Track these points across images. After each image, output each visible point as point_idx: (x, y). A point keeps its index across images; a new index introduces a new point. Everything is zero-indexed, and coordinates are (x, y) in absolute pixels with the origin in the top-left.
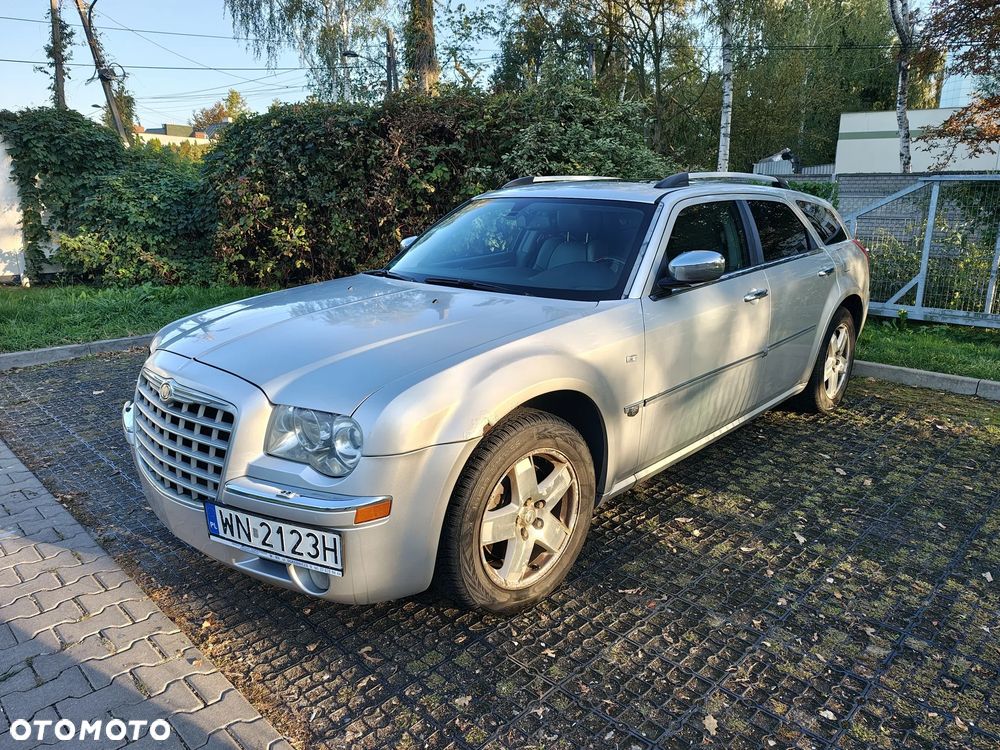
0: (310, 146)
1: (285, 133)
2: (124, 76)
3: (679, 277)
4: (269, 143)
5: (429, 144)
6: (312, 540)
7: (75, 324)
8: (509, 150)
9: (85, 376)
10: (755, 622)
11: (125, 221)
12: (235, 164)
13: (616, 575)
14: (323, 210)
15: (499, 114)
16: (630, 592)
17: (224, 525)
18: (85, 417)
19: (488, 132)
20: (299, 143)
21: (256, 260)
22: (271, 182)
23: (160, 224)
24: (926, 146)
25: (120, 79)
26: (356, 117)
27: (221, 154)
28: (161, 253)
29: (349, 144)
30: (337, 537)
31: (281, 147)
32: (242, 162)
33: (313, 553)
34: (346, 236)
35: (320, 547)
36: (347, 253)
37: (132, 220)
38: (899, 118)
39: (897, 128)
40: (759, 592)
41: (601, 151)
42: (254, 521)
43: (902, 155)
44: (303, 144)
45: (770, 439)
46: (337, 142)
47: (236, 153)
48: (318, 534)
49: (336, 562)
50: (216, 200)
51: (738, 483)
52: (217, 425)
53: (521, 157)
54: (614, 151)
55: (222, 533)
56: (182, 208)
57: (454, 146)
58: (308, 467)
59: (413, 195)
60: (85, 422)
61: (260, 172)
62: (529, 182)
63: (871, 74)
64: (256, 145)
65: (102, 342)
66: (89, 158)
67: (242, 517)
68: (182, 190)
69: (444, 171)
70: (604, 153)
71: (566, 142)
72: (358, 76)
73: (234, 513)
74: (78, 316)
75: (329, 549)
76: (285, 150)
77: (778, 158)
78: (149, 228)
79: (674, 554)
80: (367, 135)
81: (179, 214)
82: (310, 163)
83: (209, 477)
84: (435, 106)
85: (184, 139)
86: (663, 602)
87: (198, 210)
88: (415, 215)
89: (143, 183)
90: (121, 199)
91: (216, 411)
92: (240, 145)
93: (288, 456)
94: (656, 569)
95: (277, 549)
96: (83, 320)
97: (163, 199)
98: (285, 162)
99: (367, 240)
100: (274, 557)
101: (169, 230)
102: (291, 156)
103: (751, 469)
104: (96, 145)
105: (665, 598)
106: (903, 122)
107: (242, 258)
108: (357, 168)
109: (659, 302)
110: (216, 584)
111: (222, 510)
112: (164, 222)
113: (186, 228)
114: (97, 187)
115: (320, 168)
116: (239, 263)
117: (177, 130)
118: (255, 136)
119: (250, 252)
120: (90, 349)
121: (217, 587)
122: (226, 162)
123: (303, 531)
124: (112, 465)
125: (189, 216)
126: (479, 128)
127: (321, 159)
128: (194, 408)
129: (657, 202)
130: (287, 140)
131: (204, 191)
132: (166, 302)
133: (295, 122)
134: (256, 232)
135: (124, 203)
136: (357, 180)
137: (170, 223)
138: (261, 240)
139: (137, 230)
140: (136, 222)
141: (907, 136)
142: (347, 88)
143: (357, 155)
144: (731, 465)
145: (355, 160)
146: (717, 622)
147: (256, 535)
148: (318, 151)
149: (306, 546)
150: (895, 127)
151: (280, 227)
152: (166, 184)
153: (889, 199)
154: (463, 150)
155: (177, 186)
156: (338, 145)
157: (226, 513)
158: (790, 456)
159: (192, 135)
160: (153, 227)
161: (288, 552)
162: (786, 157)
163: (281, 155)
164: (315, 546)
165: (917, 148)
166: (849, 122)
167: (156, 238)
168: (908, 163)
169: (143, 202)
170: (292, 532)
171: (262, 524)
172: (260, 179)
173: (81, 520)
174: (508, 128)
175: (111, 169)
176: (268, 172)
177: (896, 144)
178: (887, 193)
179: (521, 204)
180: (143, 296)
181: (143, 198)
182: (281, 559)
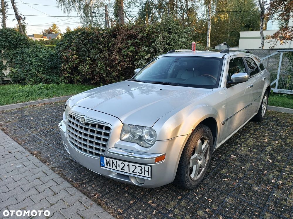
0: (91, 40)
1: (83, 36)
2: (25, 18)
3: (234, 81)
4: (78, 40)
5: (128, 40)
6: (140, 168)
7: (20, 96)
8: (154, 42)
9: (27, 113)
10: (268, 188)
11: (32, 64)
12: (67, 46)
13: (220, 174)
14: (94, 60)
15: (150, 31)
16: (226, 180)
17: (107, 163)
18: (31, 126)
19: (147, 36)
20: (87, 39)
21: (74, 76)
22: (78, 52)
23: (43, 65)
24: (269, 41)
25: (23, 19)
26: (105, 31)
27: (62, 43)
28: (43, 74)
29: (103, 40)
30: (150, 167)
31: (82, 41)
32: (69, 45)
33: (140, 172)
34: (102, 68)
35: (143, 170)
36: (103, 74)
37: (34, 63)
38: (261, 33)
39: (260, 36)
40: (265, 178)
41: (181, 42)
42: (119, 162)
43: (261, 44)
44: (89, 40)
45: (248, 129)
46: (100, 39)
47: (67, 42)
48: (143, 166)
49: (149, 175)
50: (61, 57)
51: (245, 144)
52: (104, 131)
53: (158, 44)
54: (185, 42)
55: (106, 166)
56: (50, 60)
57: (136, 40)
58: (137, 144)
59: (123, 55)
60: (32, 128)
61: (75, 48)
62: (174, 51)
63: (248, 20)
64: (73, 40)
65: (30, 102)
66: (19, 44)
67: (114, 161)
68: (49, 54)
69: (133, 48)
70: (183, 43)
71: (171, 39)
72: (96, 19)
73: (111, 160)
74: (21, 94)
75: (146, 171)
76: (83, 41)
77: (222, 45)
78: (39, 66)
79: (234, 167)
80: (109, 37)
81: (49, 61)
82: (91, 45)
83: (101, 148)
84: (130, 28)
85: (40, 39)
86: (237, 182)
87: (55, 61)
88: (124, 62)
89: (37, 52)
90: (30, 57)
91: (103, 126)
92: (68, 40)
93: (127, 140)
94: (231, 172)
95: (127, 171)
96: (22, 95)
97: (44, 57)
98: (83, 45)
99: (109, 69)
100: (125, 174)
101: (46, 67)
102: (85, 43)
103: (247, 139)
104: (21, 40)
105: (238, 181)
106: (262, 34)
107: (69, 75)
108: (105, 47)
109: (229, 89)
110: (94, 181)
111: (106, 158)
112: (44, 64)
113: (51, 66)
114: (22, 53)
115: (94, 47)
116: (68, 77)
117: (38, 36)
118: (73, 37)
119: (71, 73)
120: (27, 104)
121: (94, 182)
122: (64, 45)
123: (137, 165)
124: (46, 142)
125: (52, 62)
126: (144, 35)
127: (94, 44)
128: (94, 125)
129: (223, 58)
130: (84, 38)
131: (57, 54)
132: (47, 89)
133: (86, 33)
134: (73, 67)
135: (31, 58)
136: (105, 51)
137: (46, 64)
138: (75, 70)
139: (35, 66)
140: (35, 64)
141: (263, 38)
142: (92, 23)
143: (105, 43)
144: (240, 138)
145: (105, 45)
146: (256, 188)
147: (119, 167)
148: (93, 42)
149: (138, 170)
150: (259, 35)
151: (81, 65)
152: (44, 52)
153: (268, 57)
154: (139, 42)
155: (47, 53)
156: (100, 40)
157: (108, 159)
158: (256, 135)
159: (42, 37)
160: (41, 66)
161: (131, 172)
162: (225, 44)
163: (82, 43)
164: (141, 170)
165: (266, 42)
166: (243, 34)
167: (42, 69)
168: (263, 46)
169: (37, 58)
170: (133, 166)
171: (122, 163)
172: (75, 51)
173: (42, 161)
174: (153, 35)
175: (26, 48)
176: (77, 48)
177: (260, 41)
178: (266, 55)
179: (178, 59)
180: (40, 87)
181: (37, 56)
182: (128, 174)
